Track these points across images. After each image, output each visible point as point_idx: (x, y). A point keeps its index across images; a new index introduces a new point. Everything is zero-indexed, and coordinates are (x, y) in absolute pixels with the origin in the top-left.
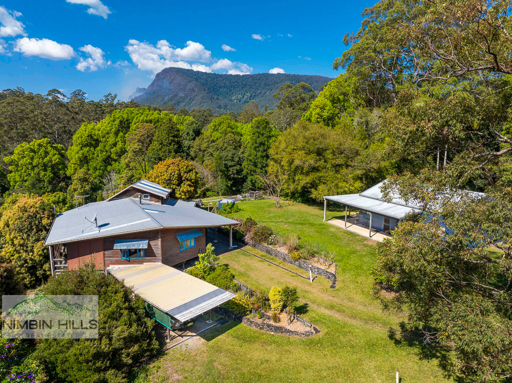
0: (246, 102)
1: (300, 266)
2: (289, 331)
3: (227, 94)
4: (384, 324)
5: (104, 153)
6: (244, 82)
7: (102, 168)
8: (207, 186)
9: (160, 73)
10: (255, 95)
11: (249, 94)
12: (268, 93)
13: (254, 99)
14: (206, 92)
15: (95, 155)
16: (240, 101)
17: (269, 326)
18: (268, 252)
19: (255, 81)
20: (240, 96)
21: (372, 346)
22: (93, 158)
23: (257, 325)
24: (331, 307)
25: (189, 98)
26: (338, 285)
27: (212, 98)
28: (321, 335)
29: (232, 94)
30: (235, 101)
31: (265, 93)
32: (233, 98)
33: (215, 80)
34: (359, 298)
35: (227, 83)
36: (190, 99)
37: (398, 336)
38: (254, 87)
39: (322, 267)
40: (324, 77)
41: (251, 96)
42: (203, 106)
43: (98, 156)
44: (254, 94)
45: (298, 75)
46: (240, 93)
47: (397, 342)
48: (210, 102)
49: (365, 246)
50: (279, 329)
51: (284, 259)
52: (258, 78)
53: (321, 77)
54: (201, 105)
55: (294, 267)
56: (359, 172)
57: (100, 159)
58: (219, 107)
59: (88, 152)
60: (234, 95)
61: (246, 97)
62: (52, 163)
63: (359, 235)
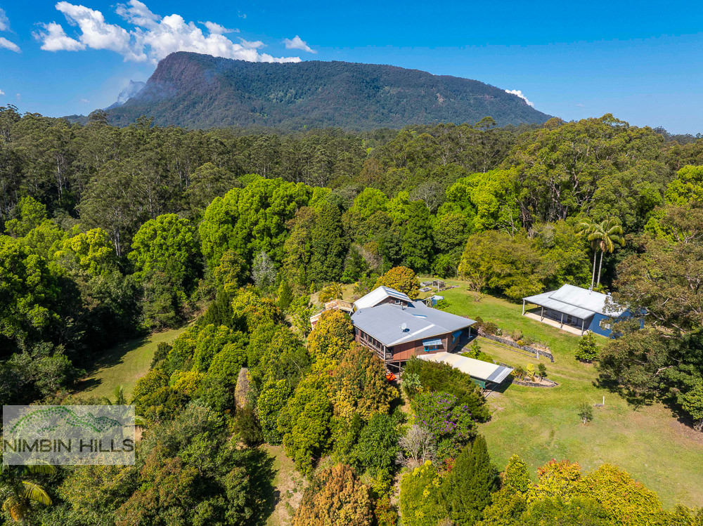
0: (289, 102)
1: (525, 349)
2: (543, 385)
3: (263, 90)
4: (589, 379)
5: (244, 231)
6: (286, 74)
7: (242, 246)
8: (371, 268)
9: (164, 60)
10: (302, 93)
11: (293, 91)
12: (320, 90)
13: (300, 97)
14: (232, 88)
15: (234, 233)
16: (281, 102)
17: (531, 383)
18: (498, 340)
19: (302, 73)
20: (281, 94)
21: (586, 389)
22: (232, 236)
23: (522, 384)
24: (558, 372)
25: (209, 97)
26: (555, 360)
27: (241, 97)
28: (559, 386)
29: (269, 91)
30: (274, 101)
31: (317, 89)
32: (272, 97)
33: (245, 71)
34: (570, 367)
35: (262, 74)
36: (210, 99)
37: (597, 384)
38: (300, 80)
39: (542, 350)
40: (398, 68)
41: (296, 94)
42: (230, 108)
43: (237, 234)
44: (301, 91)
45: (361, 64)
46: (281, 89)
47: (598, 387)
48: (239, 103)
49: (561, 335)
50: (537, 385)
51: (512, 345)
52: (305, 69)
53: (394, 67)
54: (228, 108)
55: (521, 350)
56: (543, 277)
57: (240, 236)
58: (253, 110)
59: (227, 230)
60: (272, 91)
61: (289, 95)
62: (185, 241)
63: (553, 327)
